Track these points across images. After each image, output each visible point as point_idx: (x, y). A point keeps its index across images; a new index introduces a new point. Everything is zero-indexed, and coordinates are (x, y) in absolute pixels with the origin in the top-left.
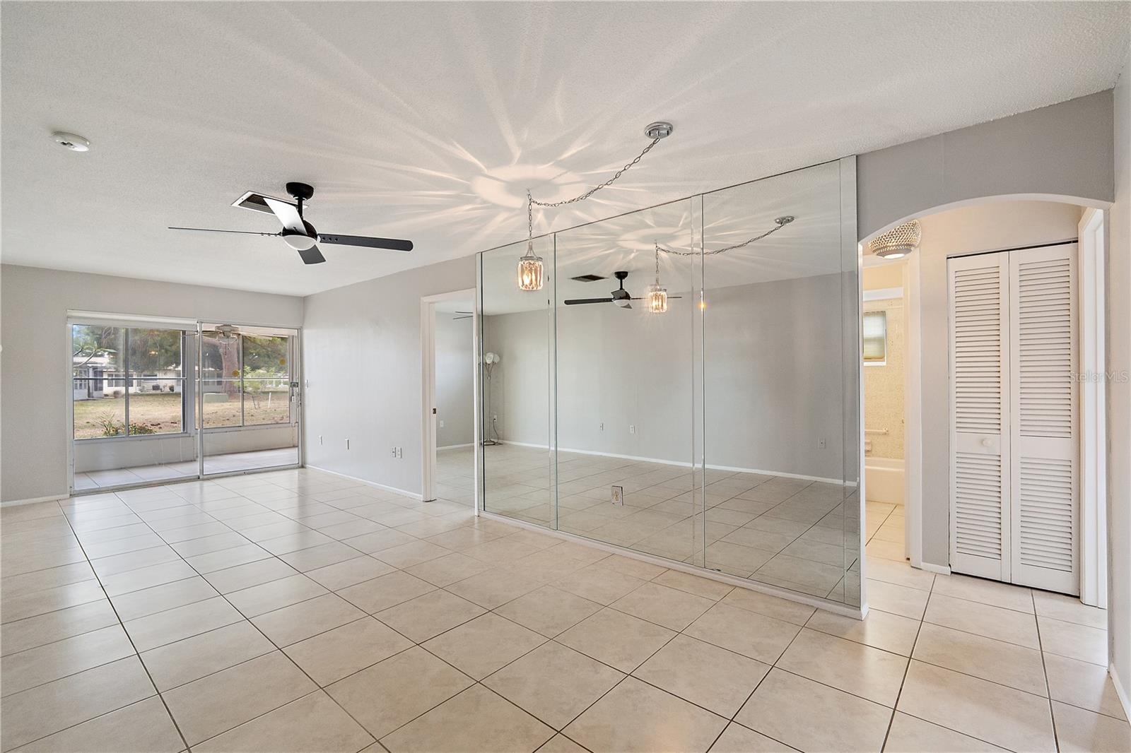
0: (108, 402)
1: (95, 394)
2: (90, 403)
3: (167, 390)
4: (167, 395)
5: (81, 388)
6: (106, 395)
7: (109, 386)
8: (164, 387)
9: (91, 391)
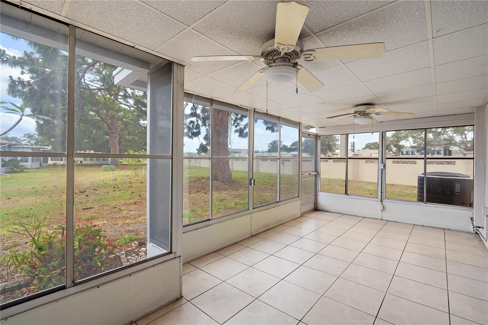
0: (51, 169)
1: (44, 165)
2: (40, 170)
3: (79, 163)
4: (79, 165)
5: (36, 162)
6: (50, 165)
7: (51, 160)
8: (78, 161)
9: (41, 163)
